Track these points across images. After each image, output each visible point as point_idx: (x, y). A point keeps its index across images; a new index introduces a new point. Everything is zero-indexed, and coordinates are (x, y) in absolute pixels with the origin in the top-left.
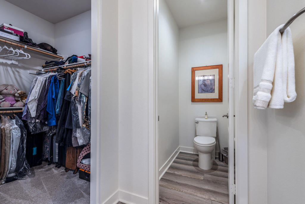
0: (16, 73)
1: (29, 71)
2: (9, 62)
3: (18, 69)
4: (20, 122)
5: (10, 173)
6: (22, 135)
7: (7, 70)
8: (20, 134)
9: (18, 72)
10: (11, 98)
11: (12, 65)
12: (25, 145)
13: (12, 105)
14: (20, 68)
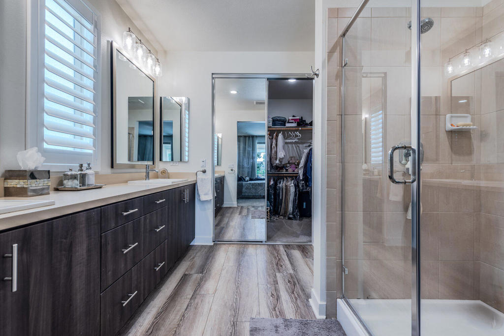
0: (297, 148)
1: (305, 145)
2: (294, 141)
3: (298, 145)
4: (296, 182)
5: (290, 214)
6: (296, 191)
7: (293, 147)
8: (294, 190)
9: (298, 146)
10: (293, 166)
11: (296, 143)
12: (297, 198)
13: (294, 171)
14: (299, 143)
